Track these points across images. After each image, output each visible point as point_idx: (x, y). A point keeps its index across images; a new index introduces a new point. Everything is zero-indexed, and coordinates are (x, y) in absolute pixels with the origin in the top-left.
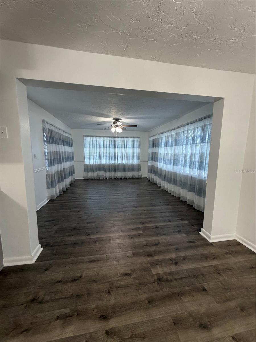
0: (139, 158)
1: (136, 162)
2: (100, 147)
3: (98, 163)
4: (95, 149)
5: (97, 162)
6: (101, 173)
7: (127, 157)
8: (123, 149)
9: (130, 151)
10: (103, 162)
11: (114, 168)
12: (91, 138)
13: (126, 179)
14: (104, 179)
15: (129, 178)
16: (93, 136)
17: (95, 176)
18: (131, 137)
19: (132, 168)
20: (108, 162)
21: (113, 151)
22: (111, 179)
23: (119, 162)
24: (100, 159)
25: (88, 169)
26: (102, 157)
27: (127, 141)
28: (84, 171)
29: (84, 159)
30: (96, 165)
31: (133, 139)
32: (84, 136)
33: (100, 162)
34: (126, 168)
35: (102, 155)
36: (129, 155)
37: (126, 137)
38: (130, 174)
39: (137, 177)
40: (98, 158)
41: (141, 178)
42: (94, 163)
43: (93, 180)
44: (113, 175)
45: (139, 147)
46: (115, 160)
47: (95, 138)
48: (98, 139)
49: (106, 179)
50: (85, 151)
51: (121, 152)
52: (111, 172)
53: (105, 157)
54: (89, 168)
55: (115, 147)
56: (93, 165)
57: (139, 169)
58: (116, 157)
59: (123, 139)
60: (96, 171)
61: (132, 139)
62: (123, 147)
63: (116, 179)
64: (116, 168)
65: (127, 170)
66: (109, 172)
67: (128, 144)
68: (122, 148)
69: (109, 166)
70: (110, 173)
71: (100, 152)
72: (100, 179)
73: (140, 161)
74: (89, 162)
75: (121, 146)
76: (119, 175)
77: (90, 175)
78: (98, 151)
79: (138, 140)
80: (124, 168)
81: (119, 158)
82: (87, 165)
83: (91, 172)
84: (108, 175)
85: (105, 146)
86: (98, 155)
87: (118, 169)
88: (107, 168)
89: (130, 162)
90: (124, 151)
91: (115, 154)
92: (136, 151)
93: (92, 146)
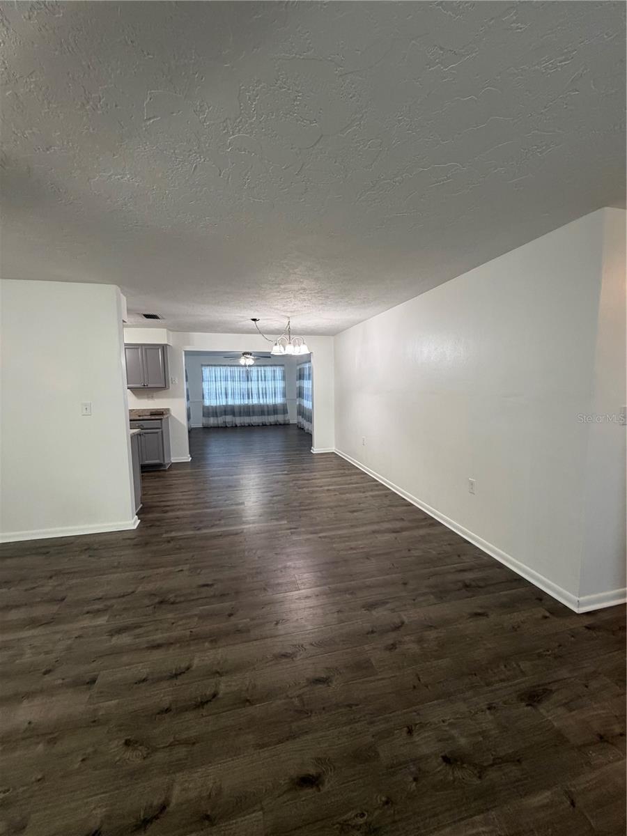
0: (284, 395)
1: (279, 400)
2: (226, 380)
3: (224, 404)
4: (218, 384)
5: (222, 402)
6: (229, 419)
7: (266, 394)
8: (260, 382)
9: (270, 385)
10: (230, 402)
11: (248, 411)
12: (213, 368)
13: (266, 425)
14: (232, 427)
15: (271, 425)
16: (215, 366)
17: (219, 422)
18: (271, 366)
19: (274, 410)
20: (238, 402)
21: (244, 385)
22: (243, 426)
23: (255, 401)
24: (226, 398)
25: (209, 413)
26: (229, 396)
27: (265, 371)
28: (203, 416)
29: (203, 398)
30: (220, 406)
31: (275, 368)
32: (202, 365)
33: (227, 402)
34: (266, 409)
35: (230, 392)
36: (269, 391)
37: (264, 366)
38: (271, 419)
39: (282, 422)
40: (224, 396)
41: (288, 424)
42: (218, 404)
43: (217, 428)
44: (246, 420)
45: (284, 378)
46: (249, 398)
47: (218, 368)
48: (223, 369)
49: (236, 426)
50: (204, 387)
51: (256, 387)
52: (244, 416)
53: (233, 394)
54: (211, 410)
55: (248, 380)
56: (216, 407)
57: (285, 411)
58: (249, 395)
59: (259, 368)
60: (221, 415)
61: (272, 368)
62: (260, 379)
63: (250, 426)
64: (251, 410)
65: (266, 413)
66: (240, 416)
67: (267, 375)
68: (258, 380)
69: (240, 407)
70: (242, 418)
71: (226, 389)
72: (226, 427)
73: (286, 400)
74: (210, 402)
75: (256, 379)
76: (256, 420)
77: (212, 421)
78: (223, 387)
79: (282, 368)
80: (263, 410)
81: (255, 396)
82: (208, 407)
83: (213, 416)
84: (239, 420)
85: (233, 380)
86: (223, 391)
87: (253, 412)
88: (236, 410)
89: (270, 401)
90: (261, 385)
91: (248, 389)
92: (280, 385)
93: (214, 379)
